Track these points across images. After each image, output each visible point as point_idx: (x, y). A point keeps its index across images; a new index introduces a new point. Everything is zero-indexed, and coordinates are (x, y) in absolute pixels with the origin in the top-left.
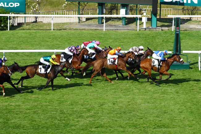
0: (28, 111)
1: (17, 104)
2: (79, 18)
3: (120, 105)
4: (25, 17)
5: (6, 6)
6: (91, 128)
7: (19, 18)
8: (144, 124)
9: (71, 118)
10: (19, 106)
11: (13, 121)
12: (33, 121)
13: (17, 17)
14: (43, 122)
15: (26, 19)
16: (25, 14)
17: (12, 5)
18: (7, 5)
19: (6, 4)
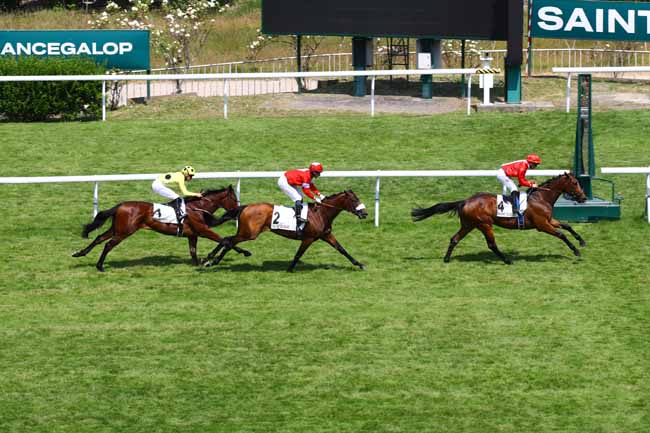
0: (169, 346)
1: (138, 326)
2: (299, 80)
3: (430, 324)
4: (149, 82)
5: (95, 52)
6: (348, 390)
7: (130, 85)
8: (499, 377)
9: (290, 364)
10: (143, 331)
11: (127, 375)
12: (184, 374)
13: (127, 81)
14: (213, 376)
15: (151, 86)
16: (149, 73)
17: (111, 49)
18: (100, 48)
19: (94, 45)
